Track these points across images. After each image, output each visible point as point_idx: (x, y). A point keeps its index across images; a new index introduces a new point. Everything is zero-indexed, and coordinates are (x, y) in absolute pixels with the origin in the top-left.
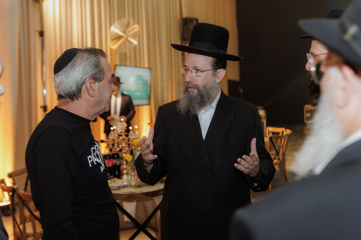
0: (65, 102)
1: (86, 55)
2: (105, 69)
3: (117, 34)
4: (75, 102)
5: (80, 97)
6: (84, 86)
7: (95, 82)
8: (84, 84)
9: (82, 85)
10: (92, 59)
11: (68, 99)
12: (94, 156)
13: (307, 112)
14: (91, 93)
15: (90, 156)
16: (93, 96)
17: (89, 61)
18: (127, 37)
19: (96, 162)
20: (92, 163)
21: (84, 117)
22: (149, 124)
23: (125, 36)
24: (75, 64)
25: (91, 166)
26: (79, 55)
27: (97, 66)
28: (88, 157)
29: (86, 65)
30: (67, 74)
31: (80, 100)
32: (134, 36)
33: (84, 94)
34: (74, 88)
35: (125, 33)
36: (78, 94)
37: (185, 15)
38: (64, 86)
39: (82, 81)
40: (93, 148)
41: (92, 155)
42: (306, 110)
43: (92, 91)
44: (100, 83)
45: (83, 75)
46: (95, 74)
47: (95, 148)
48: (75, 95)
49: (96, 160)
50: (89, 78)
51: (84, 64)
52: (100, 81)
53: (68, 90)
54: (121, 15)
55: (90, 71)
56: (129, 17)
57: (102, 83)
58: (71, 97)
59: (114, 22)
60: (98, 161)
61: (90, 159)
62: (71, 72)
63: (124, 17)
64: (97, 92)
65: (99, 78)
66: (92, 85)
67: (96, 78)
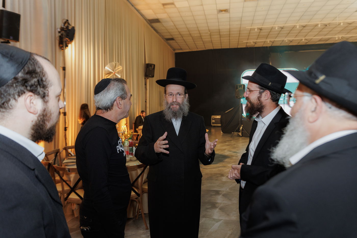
0: (102, 112)
1: (116, 83)
2: (127, 92)
3: (108, 71)
4: (108, 112)
5: (112, 109)
6: (115, 102)
7: (122, 100)
8: (116, 101)
9: (114, 102)
10: (120, 85)
11: (104, 110)
12: (120, 146)
13: (213, 119)
14: (119, 106)
15: (118, 146)
16: (121, 108)
17: (118, 86)
18: (115, 73)
19: (121, 150)
20: (119, 151)
21: (114, 122)
22: (125, 124)
23: (114, 72)
24: (109, 89)
25: (118, 152)
26: (112, 82)
27: (123, 89)
28: (117, 147)
29: (116, 89)
30: (105, 95)
31: (112, 111)
32: (118, 73)
33: (115, 108)
34: (109, 103)
35: (113, 71)
36: (111, 107)
37: (147, 62)
38: (102, 102)
39: (114, 99)
40: (119, 141)
41: (119, 145)
42: (212, 118)
43: (120, 105)
44: (125, 100)
45: (115, 96)
46: (122, 95)
47: (120, 141)
48: (109, 108)
49: (121, 148)
50: (119, 97)
51: (115, 88)
52: (125, 99)
53: (105, 105)
54: (111, 60)
55: (119, 93)
56: (115, 61)
57: (126, 100)
58: (107, 109)
59: (107, 64)
60: (123, 149)
61: (118, 148)
62: (107, 93)
63: (113, 61)
64: (122, 106)
65: (124, 97)
66: (120, 102)
67: (122, 97)
